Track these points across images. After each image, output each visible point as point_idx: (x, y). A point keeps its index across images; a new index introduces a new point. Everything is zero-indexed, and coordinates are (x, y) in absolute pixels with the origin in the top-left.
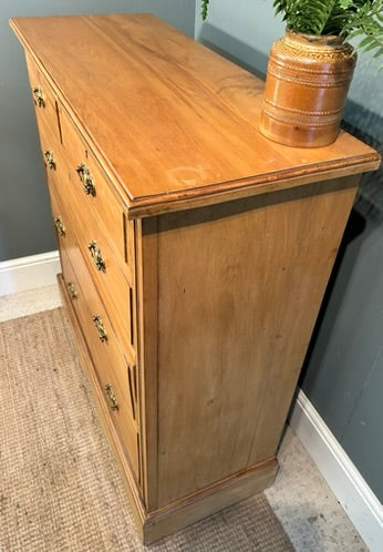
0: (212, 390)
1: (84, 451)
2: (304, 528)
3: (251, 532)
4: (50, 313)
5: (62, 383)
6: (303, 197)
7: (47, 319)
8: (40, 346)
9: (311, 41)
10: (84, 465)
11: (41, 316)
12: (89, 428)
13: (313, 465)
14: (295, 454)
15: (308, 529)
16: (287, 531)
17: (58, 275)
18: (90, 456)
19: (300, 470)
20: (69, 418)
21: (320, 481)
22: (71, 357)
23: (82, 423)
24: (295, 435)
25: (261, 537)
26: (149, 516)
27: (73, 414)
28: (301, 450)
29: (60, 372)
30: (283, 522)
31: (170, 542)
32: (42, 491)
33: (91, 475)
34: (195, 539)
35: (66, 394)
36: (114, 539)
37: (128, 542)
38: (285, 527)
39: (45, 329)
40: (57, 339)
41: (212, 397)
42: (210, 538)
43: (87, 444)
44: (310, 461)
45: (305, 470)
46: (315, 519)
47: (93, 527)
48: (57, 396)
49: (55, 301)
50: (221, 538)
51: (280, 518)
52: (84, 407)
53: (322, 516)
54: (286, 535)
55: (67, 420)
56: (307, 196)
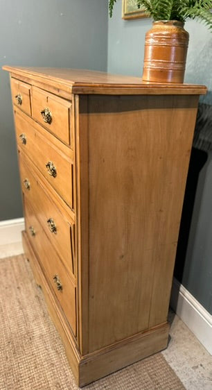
0: (123, 247)
1: (37, 333)
2: (190, 373)
3: (154, 376)
4: (16, 257)
5: (23, 295)
6: (167, 108)
7: (14, 260)
8: (9, 275)
9: (165, 23)
10: (37, 341)
11: (10, 259)
12: (41, 320)
13: (194, 336)
14: (181, 330)
15: (192, 373)
16: (178, 375)
17: (23, 232)
18: (41, 336)
19: (185, 339)
20: (27, 315)
21: (199, 345)
22: (29, 281)
23: (36, 317)
24: (180, 319)
25: (161, 379)
26: (82, 358)
27: (30, 312)
28: (185, 328)
29: (22, 289)
30: (175, 370)
31: (97, 385)
32: (7, 358)
33: (42, 347)
34: (115, 382)
35: (25, 301)
36: (58, 385)
37: (68, 386)
38: (177, 373)
39: (12, 266)
40: (20, 271)
41: (123, 252)
42: (125, 381)
43: (39, 329)
44: (192, 334)
45: (188, 340)
46: (197, 367)
47: (43, 378)
48: (19, 302)
49: (19, 250)
50: (133, 381)
51: (173, 368)
52: (38, 308)
53: (201, 365)
54: (178, 378)
55: (26, 316)
56: (170, 108)
